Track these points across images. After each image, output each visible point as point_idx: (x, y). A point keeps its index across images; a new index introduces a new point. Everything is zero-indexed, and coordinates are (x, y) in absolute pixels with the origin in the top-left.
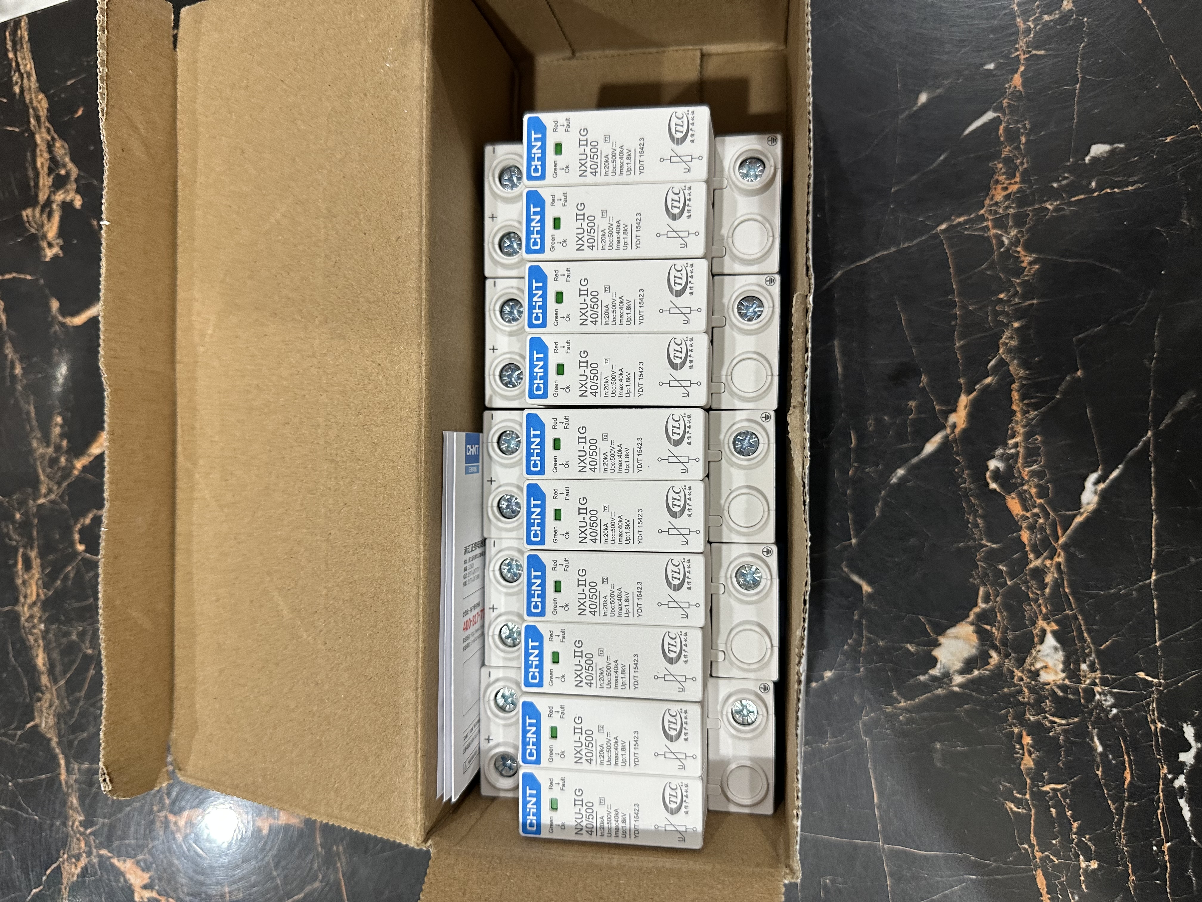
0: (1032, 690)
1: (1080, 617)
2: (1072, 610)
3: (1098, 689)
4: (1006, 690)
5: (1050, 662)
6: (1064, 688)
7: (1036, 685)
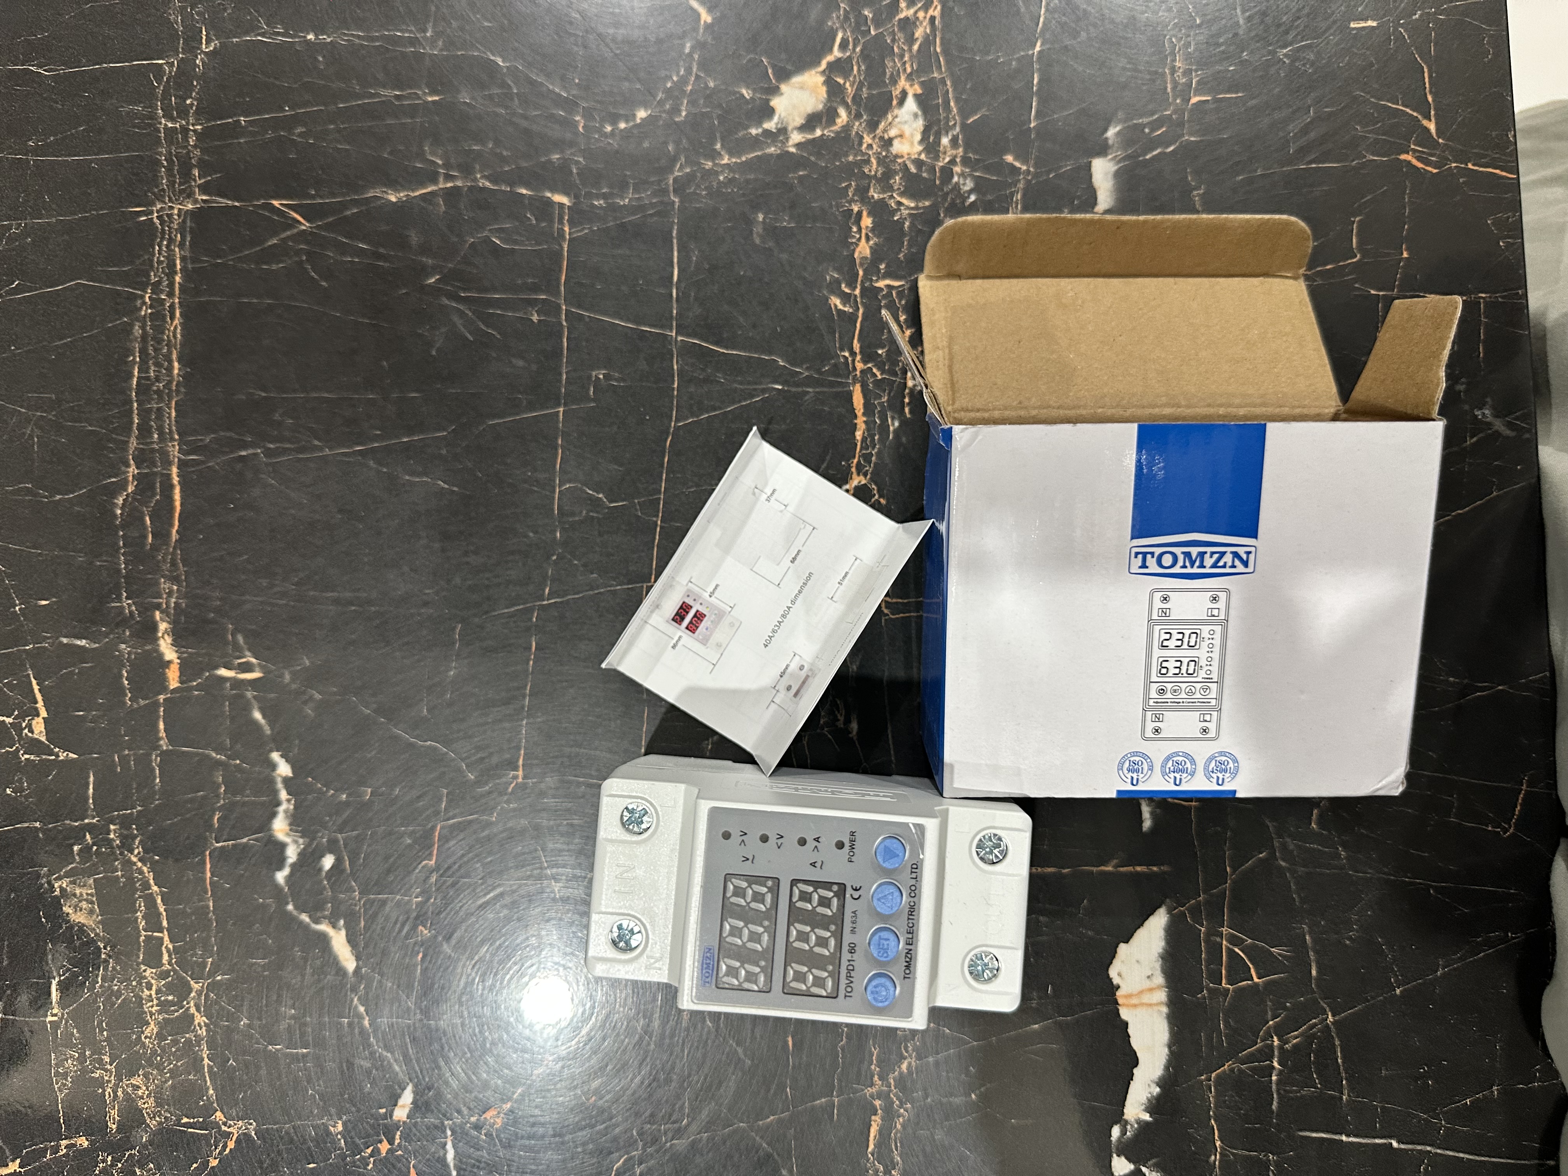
0: (880, 161)
1: (948, 83)
2: (941, 72)
3: (957, 169)
4: (851, 158)
5: (907, 130)
6: (918, 163)
7: (886, 156)
